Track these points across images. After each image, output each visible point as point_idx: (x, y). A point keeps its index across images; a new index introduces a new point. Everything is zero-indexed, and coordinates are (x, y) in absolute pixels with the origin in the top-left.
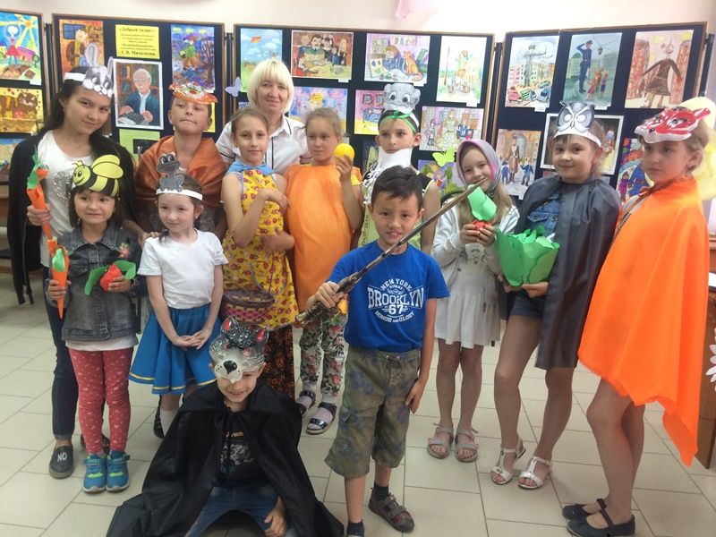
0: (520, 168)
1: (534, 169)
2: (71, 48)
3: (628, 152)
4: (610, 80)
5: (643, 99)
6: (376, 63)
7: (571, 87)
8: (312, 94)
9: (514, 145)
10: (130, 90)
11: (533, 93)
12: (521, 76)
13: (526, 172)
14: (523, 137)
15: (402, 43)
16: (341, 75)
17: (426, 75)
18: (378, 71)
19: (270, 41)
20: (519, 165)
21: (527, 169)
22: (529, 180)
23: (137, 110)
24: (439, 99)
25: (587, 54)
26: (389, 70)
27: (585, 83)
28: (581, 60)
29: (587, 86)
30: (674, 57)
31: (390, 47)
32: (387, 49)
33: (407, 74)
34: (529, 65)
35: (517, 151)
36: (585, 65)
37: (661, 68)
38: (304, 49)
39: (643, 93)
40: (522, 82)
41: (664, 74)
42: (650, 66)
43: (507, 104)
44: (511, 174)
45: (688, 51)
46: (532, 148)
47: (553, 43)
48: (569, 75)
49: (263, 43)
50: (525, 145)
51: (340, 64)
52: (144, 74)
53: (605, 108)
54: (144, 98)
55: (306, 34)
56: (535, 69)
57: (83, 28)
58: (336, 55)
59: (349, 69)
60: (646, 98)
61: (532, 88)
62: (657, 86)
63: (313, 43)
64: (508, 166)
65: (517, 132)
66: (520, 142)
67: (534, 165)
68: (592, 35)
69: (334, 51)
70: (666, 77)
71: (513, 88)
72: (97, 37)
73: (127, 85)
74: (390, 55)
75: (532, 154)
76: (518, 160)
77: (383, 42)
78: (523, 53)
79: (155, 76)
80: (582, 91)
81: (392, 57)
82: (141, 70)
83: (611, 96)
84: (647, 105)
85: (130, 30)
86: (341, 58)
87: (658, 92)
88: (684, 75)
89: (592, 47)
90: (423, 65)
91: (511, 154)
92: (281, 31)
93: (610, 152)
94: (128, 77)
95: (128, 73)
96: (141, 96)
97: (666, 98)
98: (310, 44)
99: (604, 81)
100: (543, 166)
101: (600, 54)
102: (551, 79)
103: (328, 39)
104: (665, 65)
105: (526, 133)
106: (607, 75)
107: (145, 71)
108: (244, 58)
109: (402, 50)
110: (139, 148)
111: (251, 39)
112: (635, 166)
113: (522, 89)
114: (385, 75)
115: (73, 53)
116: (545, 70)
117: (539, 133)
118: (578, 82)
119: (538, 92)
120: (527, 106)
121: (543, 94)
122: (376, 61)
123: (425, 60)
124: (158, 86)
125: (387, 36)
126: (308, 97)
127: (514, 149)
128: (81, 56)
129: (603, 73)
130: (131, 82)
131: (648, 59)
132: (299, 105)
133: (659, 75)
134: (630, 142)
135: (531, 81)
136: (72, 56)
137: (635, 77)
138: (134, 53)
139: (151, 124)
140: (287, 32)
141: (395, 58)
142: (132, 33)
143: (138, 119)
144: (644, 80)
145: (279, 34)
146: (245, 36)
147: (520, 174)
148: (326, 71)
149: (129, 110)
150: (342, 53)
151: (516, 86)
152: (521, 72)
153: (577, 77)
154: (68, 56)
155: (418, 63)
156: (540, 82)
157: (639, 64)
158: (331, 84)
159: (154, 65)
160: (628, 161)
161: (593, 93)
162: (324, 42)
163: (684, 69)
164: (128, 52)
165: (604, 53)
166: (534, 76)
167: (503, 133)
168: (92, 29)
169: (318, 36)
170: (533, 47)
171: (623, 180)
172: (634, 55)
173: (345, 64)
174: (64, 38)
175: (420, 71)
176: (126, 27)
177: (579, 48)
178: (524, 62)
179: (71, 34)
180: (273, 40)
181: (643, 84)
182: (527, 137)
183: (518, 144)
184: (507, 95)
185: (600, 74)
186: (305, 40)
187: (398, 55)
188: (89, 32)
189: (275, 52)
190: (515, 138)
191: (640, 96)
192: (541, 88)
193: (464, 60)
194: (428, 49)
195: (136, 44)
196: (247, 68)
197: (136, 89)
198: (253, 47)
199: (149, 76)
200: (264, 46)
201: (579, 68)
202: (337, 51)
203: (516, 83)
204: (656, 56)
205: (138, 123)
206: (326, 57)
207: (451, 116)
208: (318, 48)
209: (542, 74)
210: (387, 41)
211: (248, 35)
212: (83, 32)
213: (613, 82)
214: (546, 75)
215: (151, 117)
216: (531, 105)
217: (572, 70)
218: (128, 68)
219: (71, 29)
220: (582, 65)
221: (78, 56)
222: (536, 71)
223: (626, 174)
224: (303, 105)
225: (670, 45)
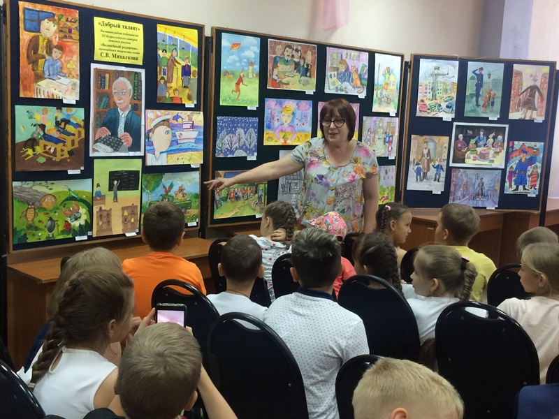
0: (431, 167)
1: (445, 168)
2: (34, 44)
3: (513, 151)
4: (498, 98)
5: (520, 113)
6: (333, 76)
7: (470, 102)
8: (284, 106)
9: (426, 149)
10: (108, 105)
11: (440, 106)
12: (428, 91)
13: (437, 170)
14: (434, 141)
15: (350, 58)
16: (308, 86)
17: (365, 87)
18: (334, 83)
19: (248, 48)
20: (431, 165)
21: (438, 168)
22: (440, 176)
23: (114, 133)
24: (374, 110)
25: (480, 77)
26: (342, 82)
27: (480, 99)
28: (476, 81)
29: (481, 102)
30: (538, 84)
31: (342, 61)
32: (340, 63)
33: (354, 87)
34: (435, 82)
35: (429, 153)
36: (479, 86)
37: (531, 91)
38: (278, 59)
39: (520, 109)
40: (430, 96)
41: (532, 95)
42: (524, 89)
43: (418, 114)
44: (424, 173)
45: (547, 81)
46: (442, 151)
47: (454, 66)
48: (468, 93)
49: (242, 50)
50: (435, 148)
51: (306, 76)
52: (125, 83)
53: (496, 119)
54: (123, 115)
55: (280, 44)
56: (441, 86)
57: (51, 17)
58: (303, 66)
59: (313, 81)
60: (522, 112)
61: (438, 101)
62: (529, 104)
63: (286, 54)
64: (421, 166)
65: (428, 137)
66: (431, 145)
67: (444, 164)
68: (483, 63)
69: (302, 63)
70: (534, 98)
71: (422, 101)
72: (70, 31)
73: (105, 99)
74: (342, 69)
75: (441, 155)
76: (430, 161)
77: (337, 56)
78: (430, 72)
79: (137, 87)
80: (478, 105)
81: (343, 71)
82: (121, 79)
83: (499, 110)
84: (523, 117)
85: (111, 26)
86: (307, 70)
87: (530, 108)
88: (545, 97)
89: (483, 72)
90: (364, 79)
91: (423, 155)
92: (259, 39)
93: (500, 151)
94: (107, 88)
95: (107, 83)
96: (121, 113)
97: (535, 112)
98: (283, 54)
99: (493, 99)
100: (451, 164)
101: (489, 78)
102: (454, 95)
103: (297, 51)
104: (533, 89)
105: (436, 138)
106: (495, 94)
107: (126, 80)
108: (224, 67)
109: (350, 64)
110: (115, 182)
111: (230, 45)
112: (517, 161)
113: (430, 102)
114: (339, 87)
115: (36, 52)
116: (448, 87)
117: (447, 138)
118: (475, 98)
119: (444, 105)
120: (436, 116)
121: (447, 107)
122: (333, 73)
123: (365, 74)
124: (141, 100)
125: (341, 50)
126: (280, 109)
127: (426, 152)
128: (47, 57)
129: (492, 93)
130: (109, 96)
131: (522, 84)
132: (273, 118)
133: (530, 96)
134: (513, 144)
135: (438, 95)
136: (34, 57)
137: (514, 97)
138: (115, 56)
139: (130, 149)
140: (264, 40)
141: (346, 71)
142: (114, 29)
143: (115, 144)
144: (520, 100)
145: (257, 41)
146: (226, 40)
147: (432, 172)
148: (295, 83)
149: (105, 132)
150: (308, 65)
151: (424, 99)
152: (428, 87)
153: (473, 94)
154: (28, 57)
155: (360, 77)
156: (445, 96)
157: (516, 87)
158: (299, 95)
159: (136, 73)
160: (512, 158)
161: (486, 107)
162: (294, 53)
163: (545, 93)
164: (107, 55)
165: (492, 77)
166: (439, 91)
167: (415, 139)
168: (63, 20)
169: (290, 47)
170: (438, 68)
171: (510, 172)
172: (513, 81)
173: (310, 76)
174: (25, 29)
175: (362, 84)
176: (106, 20)
177: (474, 72)
178: (431, 79)
179: (35, 24)
180: (252, 48)
181: (519, 102)
182: (437, 141)
183: (429, 147)
184: (418, 106)
185: (490, 93)
186: (279, 49)
187: (347, 69)
188: (59, 24)
189: (253, 61)
190: (427, 142)
191: (519, 111)
192: (446, 101)
193: (387, 75)
194: (367, 64)
195: (117, 44)
196: (226, 78)
197: (115, 103)
198: (233, 55)
199: (130, 87)
200: (243, 54)
201: (475, 88)
202: (304, 62)
203: (425, 96)
204: (526, 83)
205: (116, 150)
206: (295, 69)
207: (381, 125)
208: (289, 59)
209: (446, 90)
210: (340, 55)
211: (228, 41)
212: (51, 23)
213: (500, 99)
214: (449, 92)
215: (130, 139)
216: (440, 115)
217: (470, 89)
218: (107, 76)
219: (35, 16)
220: (477, 85)
221: (43, 57)
222: (442, 88)
223: (512, 167)
224: (276, 118)
225: (535, 75)
